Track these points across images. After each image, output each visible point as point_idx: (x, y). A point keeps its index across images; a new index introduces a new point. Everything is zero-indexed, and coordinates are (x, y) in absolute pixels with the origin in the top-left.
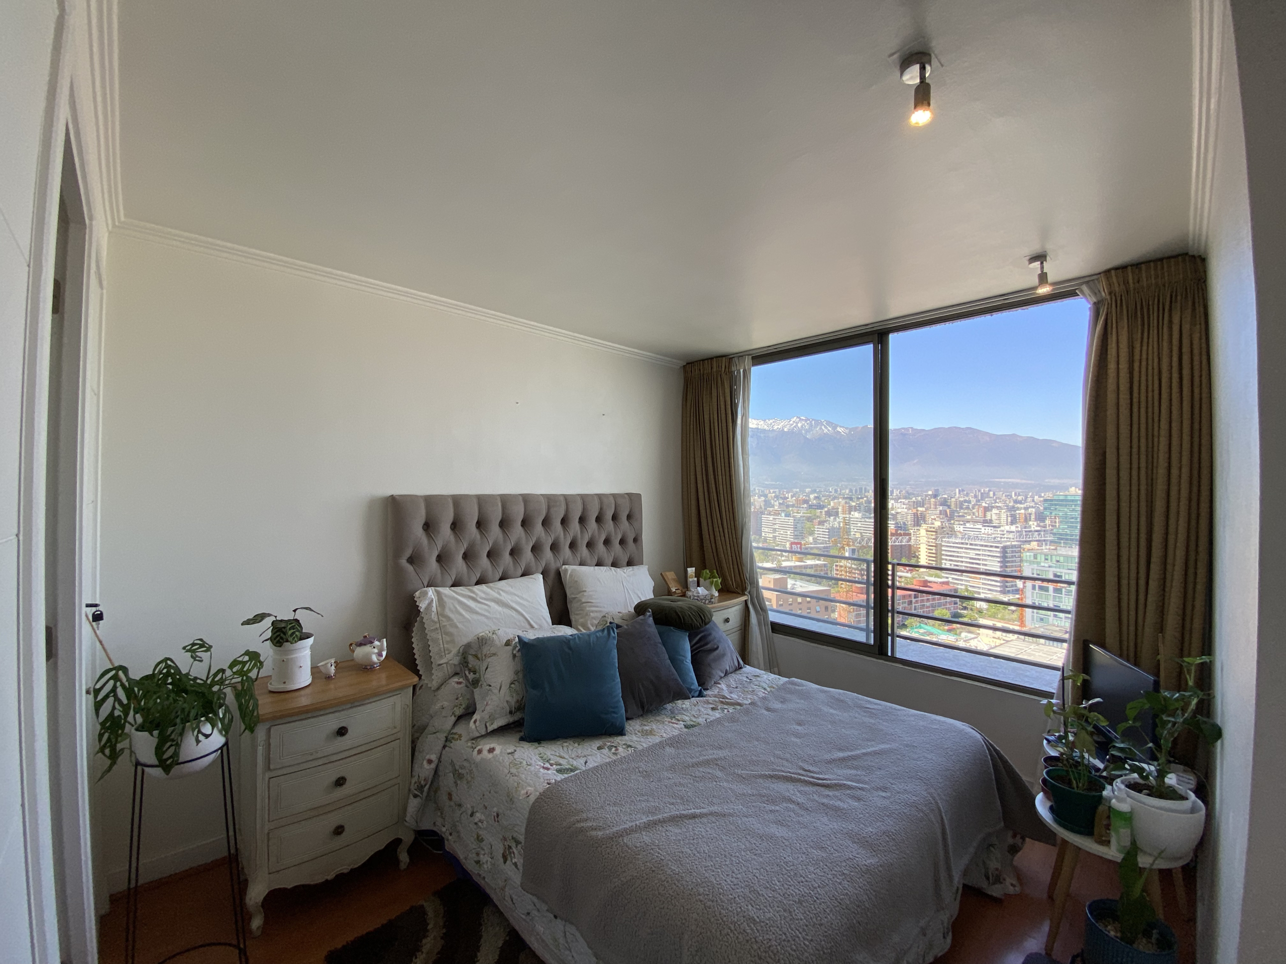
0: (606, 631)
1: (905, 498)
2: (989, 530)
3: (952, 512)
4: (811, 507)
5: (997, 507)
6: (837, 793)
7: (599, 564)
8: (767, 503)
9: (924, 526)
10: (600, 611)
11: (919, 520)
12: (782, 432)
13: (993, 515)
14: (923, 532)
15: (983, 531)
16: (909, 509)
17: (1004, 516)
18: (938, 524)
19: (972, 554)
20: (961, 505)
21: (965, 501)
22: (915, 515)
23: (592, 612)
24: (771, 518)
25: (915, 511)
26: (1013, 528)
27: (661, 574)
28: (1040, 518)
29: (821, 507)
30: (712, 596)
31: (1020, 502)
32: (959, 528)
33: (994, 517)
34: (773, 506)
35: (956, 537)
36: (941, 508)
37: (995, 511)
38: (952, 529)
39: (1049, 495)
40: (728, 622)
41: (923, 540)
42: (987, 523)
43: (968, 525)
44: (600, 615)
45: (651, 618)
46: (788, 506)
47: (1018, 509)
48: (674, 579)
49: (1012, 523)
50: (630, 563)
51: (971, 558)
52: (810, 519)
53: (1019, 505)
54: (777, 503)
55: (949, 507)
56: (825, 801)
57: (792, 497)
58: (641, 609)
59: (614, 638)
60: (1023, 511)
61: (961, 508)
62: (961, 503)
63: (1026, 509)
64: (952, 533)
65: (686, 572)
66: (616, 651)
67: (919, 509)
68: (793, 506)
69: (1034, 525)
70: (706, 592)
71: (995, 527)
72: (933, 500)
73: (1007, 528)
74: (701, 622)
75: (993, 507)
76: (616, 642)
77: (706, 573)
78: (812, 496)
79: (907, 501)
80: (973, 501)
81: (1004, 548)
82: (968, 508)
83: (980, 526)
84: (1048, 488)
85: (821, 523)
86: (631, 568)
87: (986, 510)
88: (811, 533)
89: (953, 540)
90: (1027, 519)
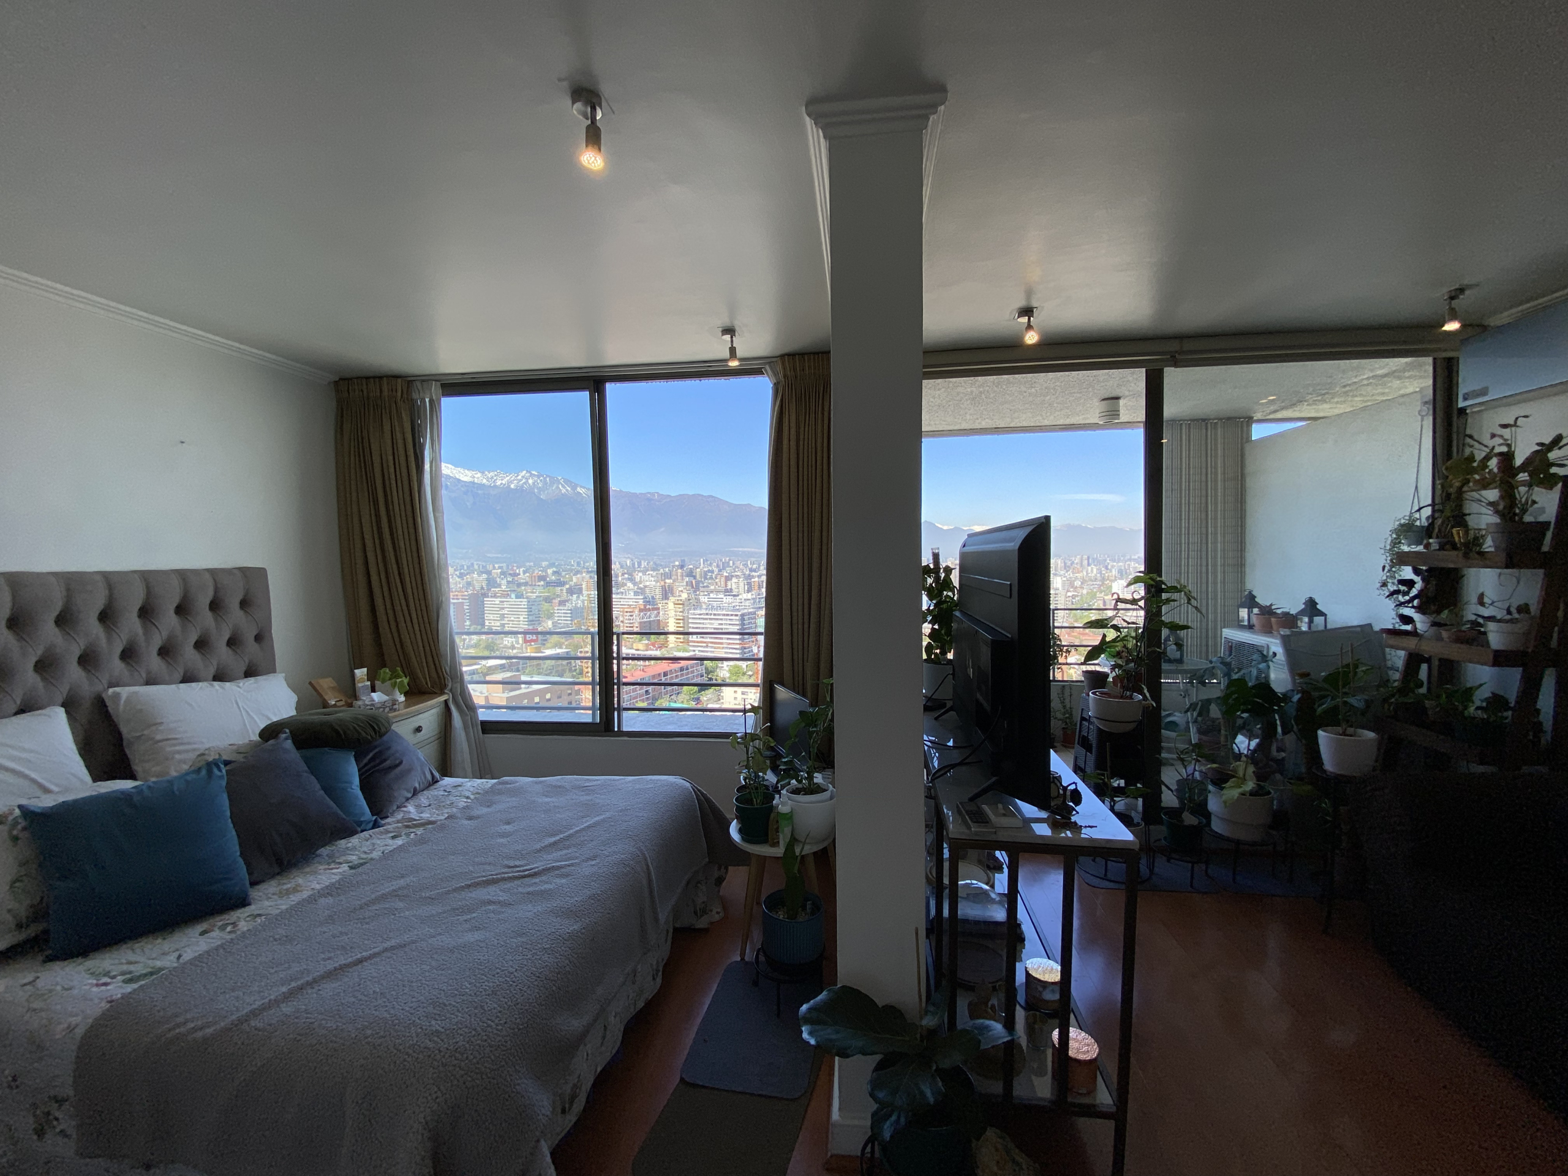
0: (204, 772)
1: (653, 570)
2: (729, 599)
3: (698, 583)
4: (548, 584)
5: (737, 576)
6: (544, 878)
7: (188, 679)
8: (491, 583)
9: (672, 599)
10: (194, 750)
11: (667, 593)
12: (507, 490)
13: (732, 584)
14: (671, 605)
15: (724, 600)
16: (657, 581)
17: (742, 585)
18: (684, 596)
19: (716, 624)
20: (705, 575)
21: (709, 571)
22: (663, 587)
23: (179, 752)
24: (497, 601)
25: (663, 583)
26: (749, 596)
27: (310, 683)
29: (561, 584)
30: (394, 702)
31: (755, 571)
32: (704, 599)
33: (734, 586)
34: (499, 586)
35: (701, 608)
36: (687, 579)
37: (734, 580)
38: (698, 600)
40: (420, 731)
41: (672, 613)
42: (728, 592)
43: (712, 595)
44: (192, 756)
45: (290, 741)
46: (519, 585)
47: (753, 577)
48: (333, 688)
49: (749, 591)
50: (250, 672)
51: (715, 629)
52: (548, 600)
53: (753, 574)
54: (504, 582)
55: (695, 577)
56: (531, 889)
57: (524, 572)
58: (270, 732)
59: (221, 777)
60: (756, 579)
61: (706, 578)
62: (706, 573)
63: (759, 577)
64: (698, 605)
65: (353, 675)
66: (225, 796)
67: (668, 581)
68: (526, 584)
70: (385, 698)
71: (734, 596)
72: (680, 571)
73: (745, 596)
74: (373, 734)
75: (732, 576)
76: (224, 783)
77: (384, 672)
78: (550, 571)
79: (655, 574)
80: (716, 570)
81: (743, 615)
82: (711, 578)
83: (722, 596)
85: (562, 603)
86: (252, 680)
87: (728, 579)
88: (550, 616)
89: (698, 612)
90: (760, 586)
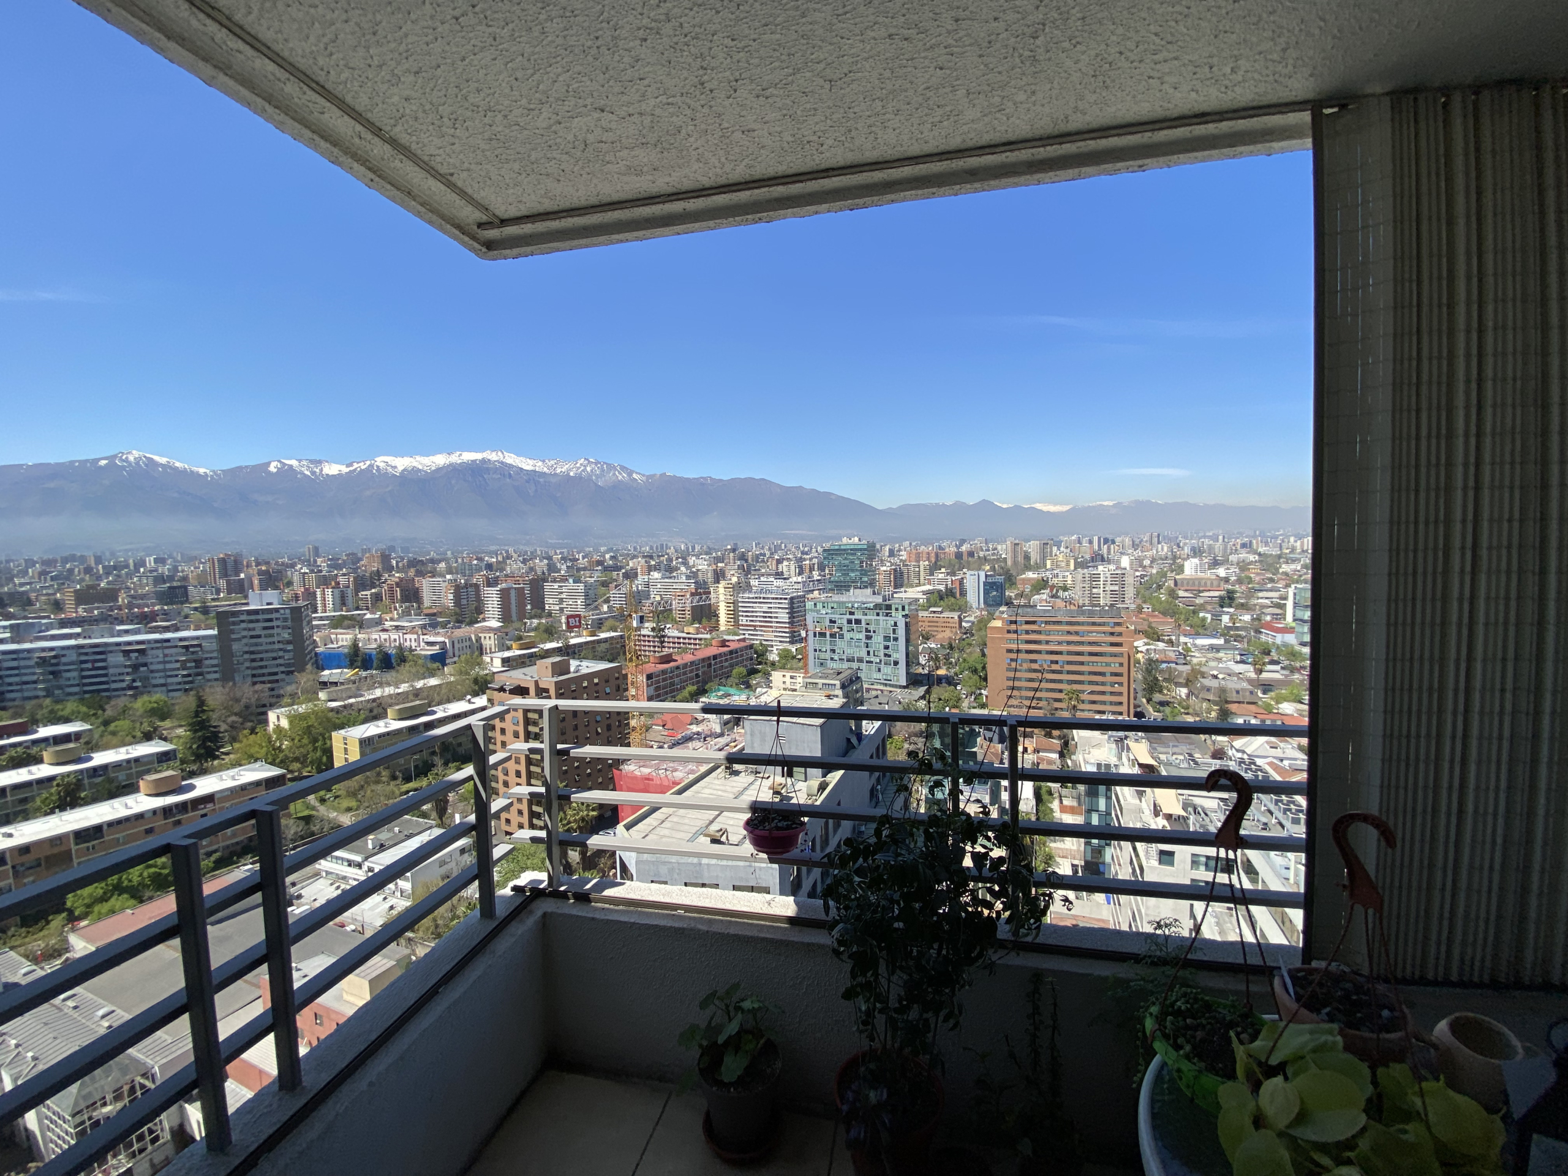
1: (706, 554)
2: (780, 583)
5: (788, 560)
8: (552, 568)
9: (722, 584)
13: (784, 567)
14: (721, 590)
15: (775, 583)
16: (709, 565)
18: (734, 579)
19: (765, 608)
20: (757, 558)
21: (761, 554)
24: (556, 586)
25: (715, 567)
28: (822, 568)
29: (618, 569)
31: (806, 553)
32: (754, 582)
34: (559, 571)
35: (751, 591)
36: (739, 563)
37: (785, 563)
38: (748, 584)
39: (827, 546)
41: (722, 597)
46: (579, 570)
47: (805, 560)
49: (800, 574)
51: (764, 612)
52: (605, 584)
53: (805, 556)
54: (564, 567)
55: (746, 561)
57: (584, 558)
60: (808, 562)
61: (757, 562)
62: (757, 556)
63: (811, 559)
67: (719, 565)
68: (585, 569)
69: (816, 575)
71: (785, 579)
72: (732, 555)
73: (794, 579)
75: (784, 559)
78: (607, 556)
79: (707, 557)
80: (768, 554)
81: (792, 599)
82: (763, 561)
83: (773, 579)
84: (828, 539)
87: (779, 562)
90: (811, 569)
